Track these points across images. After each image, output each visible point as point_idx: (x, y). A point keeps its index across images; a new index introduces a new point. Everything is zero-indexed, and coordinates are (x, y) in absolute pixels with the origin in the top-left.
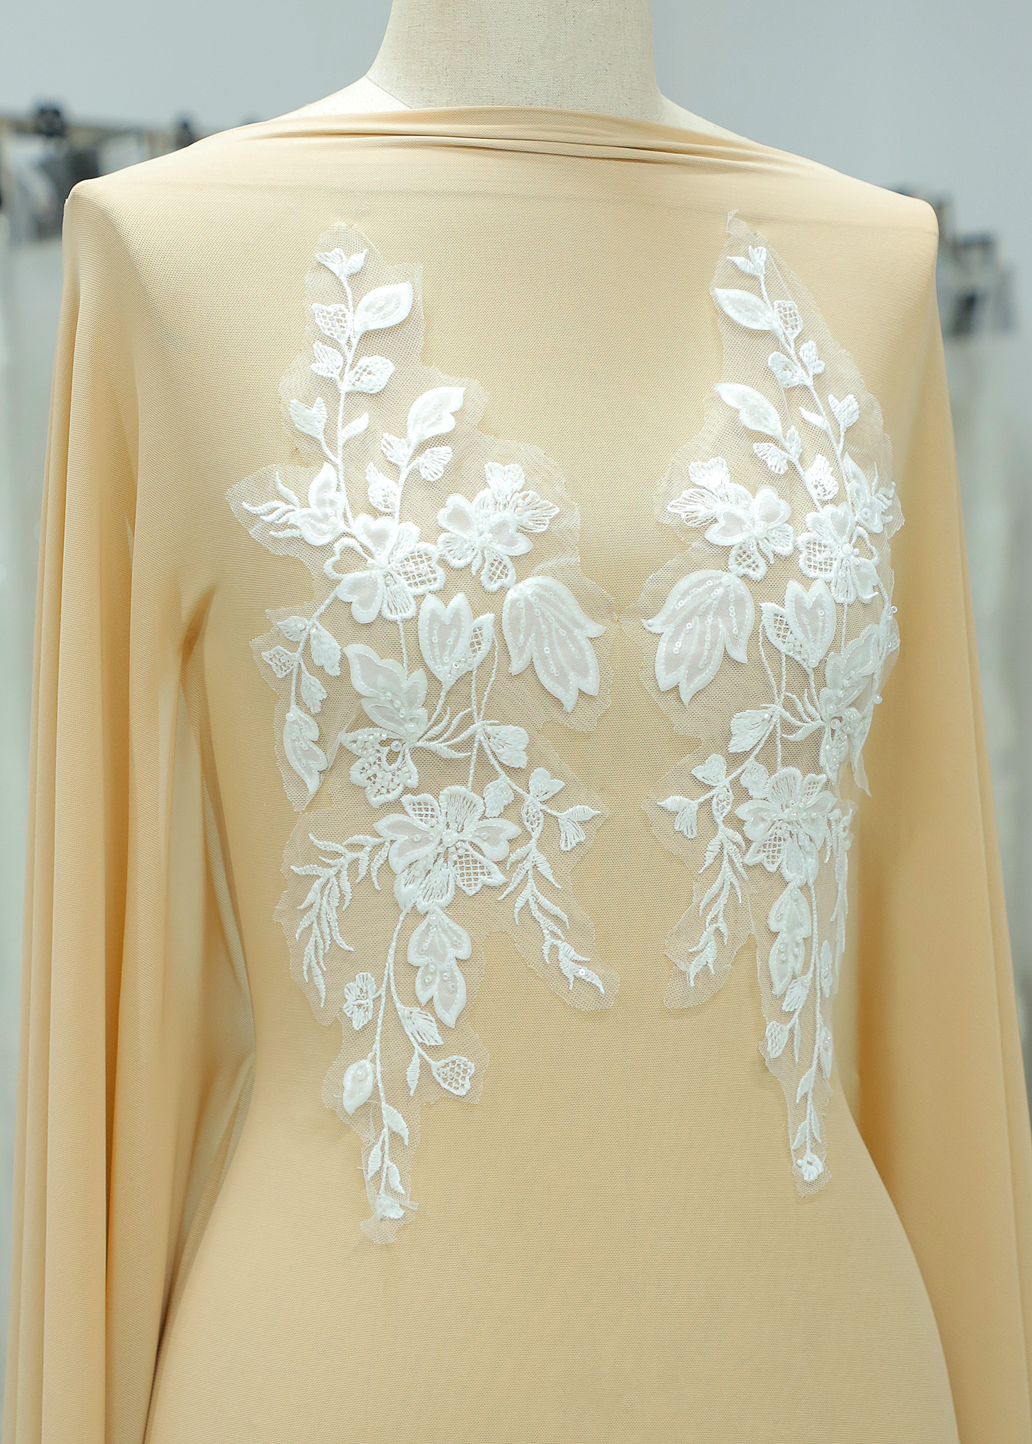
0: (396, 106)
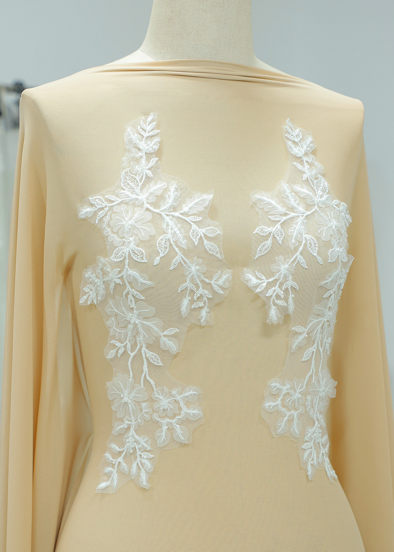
0: (150, 59)
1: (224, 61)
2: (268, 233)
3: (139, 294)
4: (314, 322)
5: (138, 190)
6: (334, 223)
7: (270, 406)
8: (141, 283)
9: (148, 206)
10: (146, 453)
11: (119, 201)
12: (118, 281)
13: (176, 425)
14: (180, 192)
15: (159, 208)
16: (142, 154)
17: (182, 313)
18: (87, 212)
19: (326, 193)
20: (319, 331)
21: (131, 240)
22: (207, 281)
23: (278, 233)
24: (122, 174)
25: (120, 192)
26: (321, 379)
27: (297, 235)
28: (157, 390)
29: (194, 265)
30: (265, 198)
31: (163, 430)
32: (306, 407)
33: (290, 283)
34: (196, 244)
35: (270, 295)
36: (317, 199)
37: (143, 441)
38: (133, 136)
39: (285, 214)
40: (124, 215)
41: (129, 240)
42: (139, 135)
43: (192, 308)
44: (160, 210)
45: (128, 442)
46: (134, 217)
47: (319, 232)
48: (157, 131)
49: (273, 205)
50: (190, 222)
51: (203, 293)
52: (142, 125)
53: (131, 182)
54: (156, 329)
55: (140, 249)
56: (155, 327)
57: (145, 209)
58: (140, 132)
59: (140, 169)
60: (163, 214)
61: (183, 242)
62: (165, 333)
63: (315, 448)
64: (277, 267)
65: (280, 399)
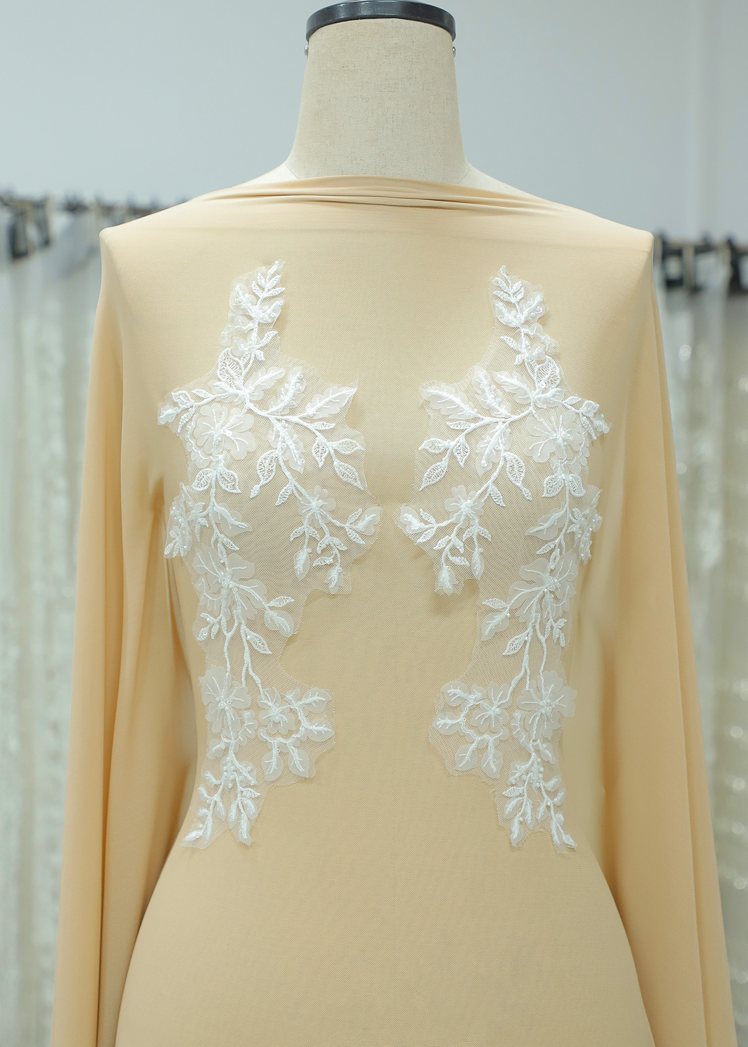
1: (398, 177)
2: (443, 449)
3: (231, 542)
4: (523, 593)
5: (239, 382)
6: (561, 435)
7: (445, 725)
8: (232, 525)
9: (252, 406)
10: (250, 789)
11: (211, 398)
12: (203, 522)
13: (293, 748)
14: (305, 384)
15: (267, 410)
16: (253, 324)
17: (297, 573)
18: (169, 415)
19: (556, 385)
20: (534, 608)
21: (219, 458)
22: (338, 524)
23: (459, 449)
24: (220, 356)
25: (214, 384)
26: (543, 686)
27: (491, 452)
28: (265, 692)
29: (316, 499)
30: (445, 394)
31: (273, 754)
32: (511, 730)
33: (476, 529)
34: (320, 466)
35: (441, 548)
36: (534, 395)
37: (246, 770)
38: (242, 297)
39: (475, 419)
40: (215, 420)
41: (218, 458)
42: (253, 297)
43: (314, 565)
44: (268, 412)
45: (226, 771)
46: (229, 423)
47: (530, 448)
48: (280, 290)
49: (456, 405)
50: (314, 431)
51: (331, 543)
52: (259, 280)
53: (232, 369)
54: (257, 597)
55: (231, 472)
56: (256, 594)
57: (246, 411)
58: (255, 291)
59: (247, 349)
60: (272, 418)
61: (299, 463)
62: (272, 604)
63: (528, 797)
64: (454, 504)
65: (463, 714)
